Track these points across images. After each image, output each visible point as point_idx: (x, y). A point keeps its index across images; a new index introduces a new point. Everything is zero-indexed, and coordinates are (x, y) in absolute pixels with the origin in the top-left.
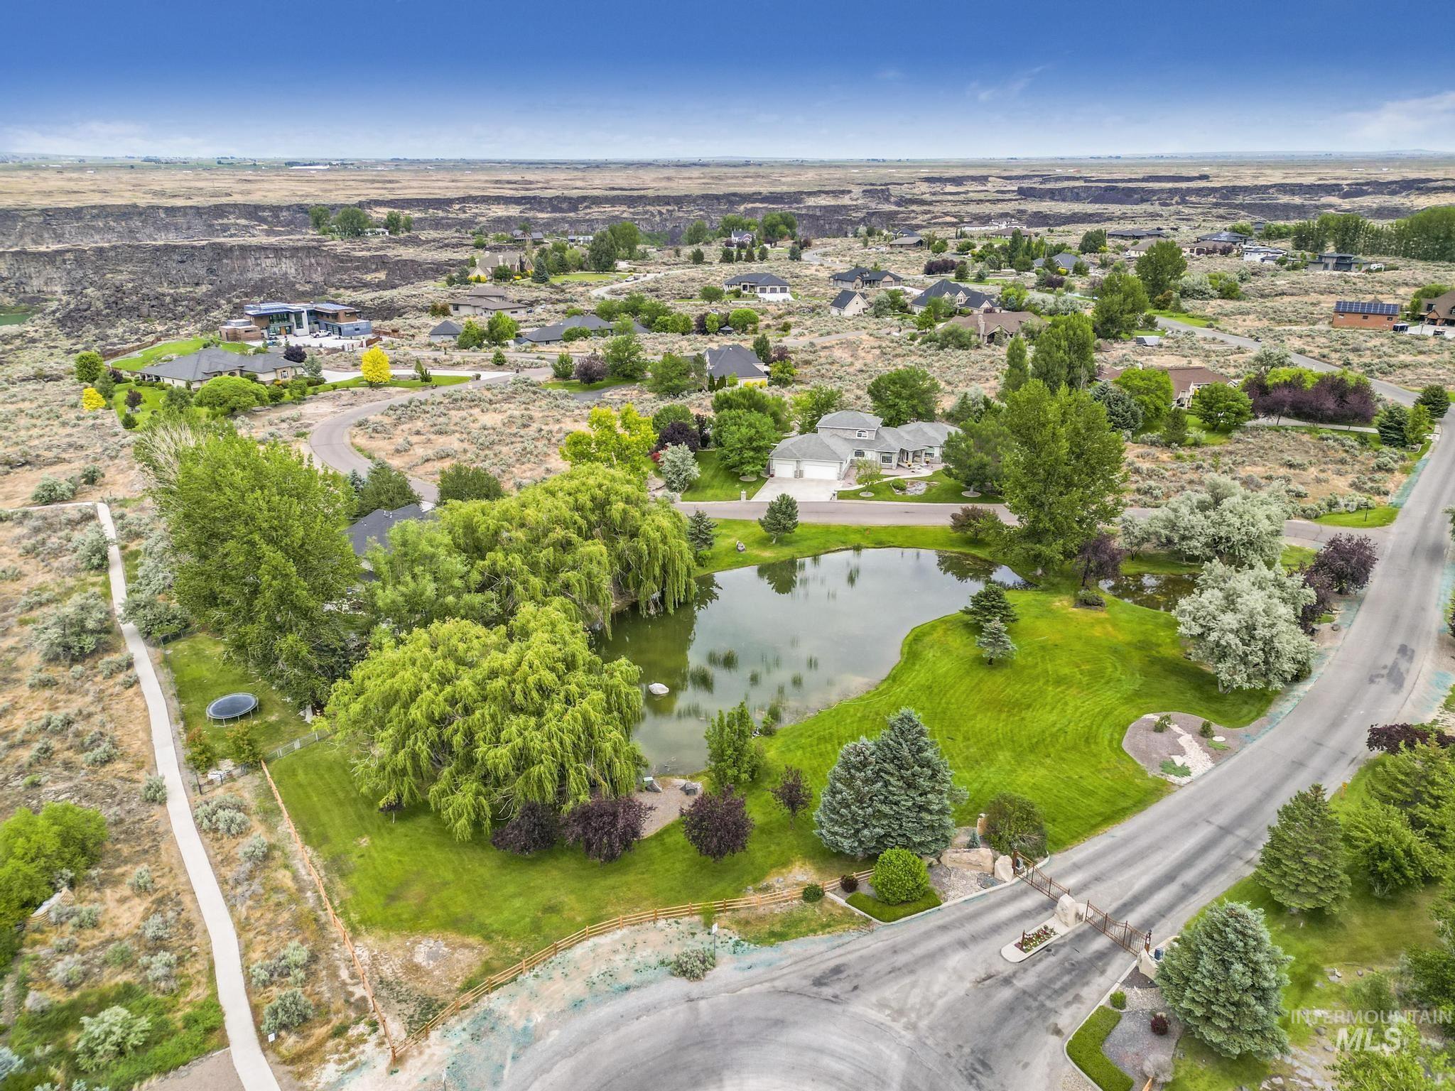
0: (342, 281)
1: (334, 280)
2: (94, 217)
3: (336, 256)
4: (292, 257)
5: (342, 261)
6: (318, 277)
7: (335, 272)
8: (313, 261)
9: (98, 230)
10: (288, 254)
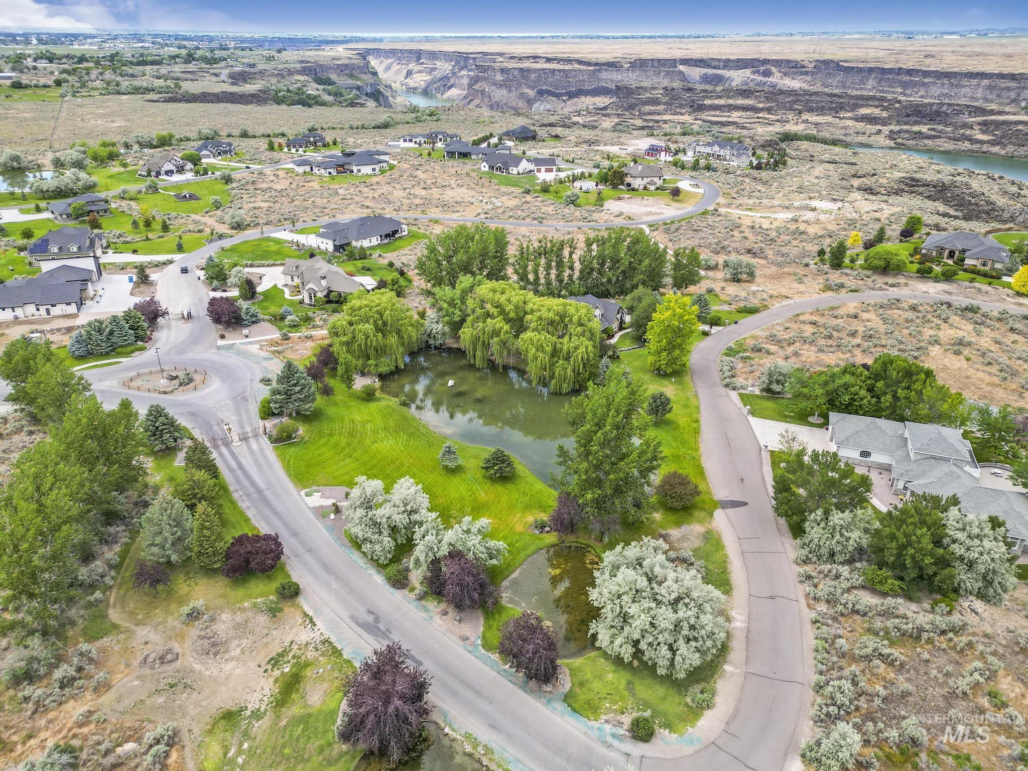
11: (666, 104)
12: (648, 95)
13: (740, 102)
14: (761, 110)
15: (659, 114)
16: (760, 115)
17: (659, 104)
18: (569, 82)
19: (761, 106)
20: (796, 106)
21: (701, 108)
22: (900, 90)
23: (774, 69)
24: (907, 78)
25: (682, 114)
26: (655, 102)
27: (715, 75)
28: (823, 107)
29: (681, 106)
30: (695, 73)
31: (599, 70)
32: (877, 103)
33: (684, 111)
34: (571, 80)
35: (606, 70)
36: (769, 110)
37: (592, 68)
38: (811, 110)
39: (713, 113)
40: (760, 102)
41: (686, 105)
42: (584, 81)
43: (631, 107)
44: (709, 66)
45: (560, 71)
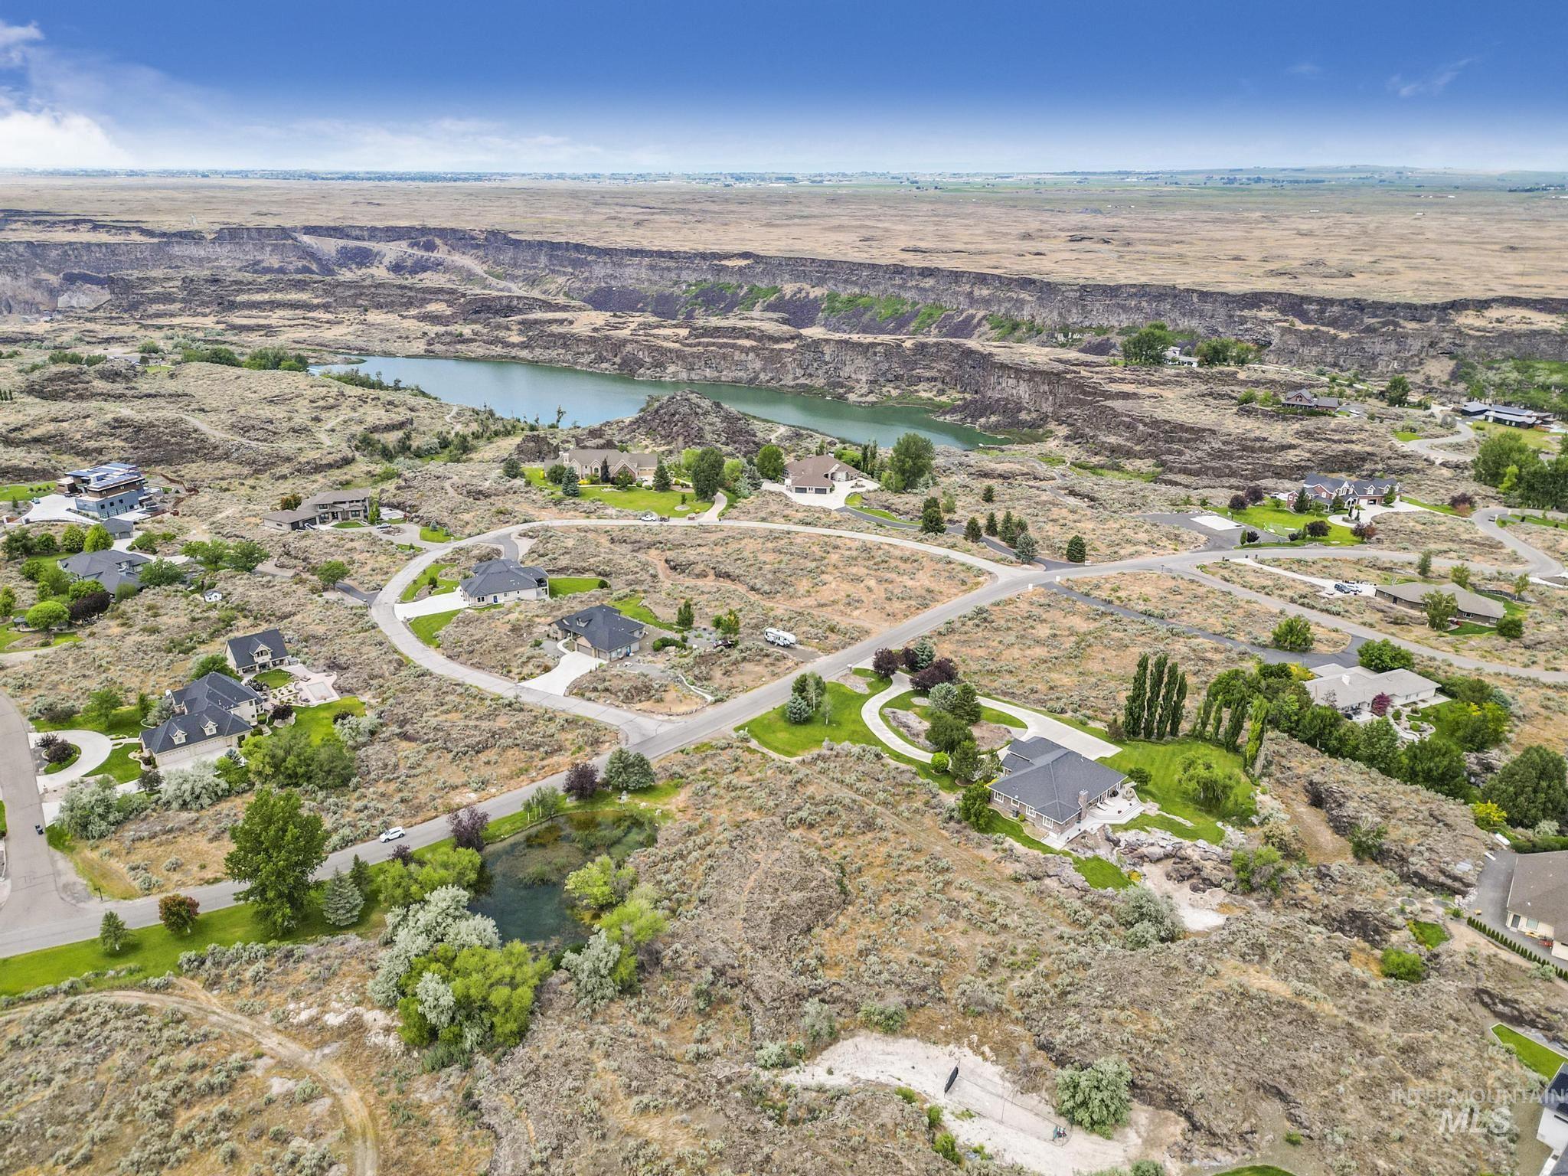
0: (1070, 415)
1: (1063, 413)
2: (1131, 296)
3: (1081, 386)
4: (1029, 381)
5: (1085, 393)
6: (1047, 407)
7: (1071, 403)
8: (1046, 388)
9: (1125, 308)
10: (1026, 377)
11: (183, 301)
12: (159, 289)
13: (294, 296)
14: (317, 307)
15: (172, 315)
16: (311, 315)
17: (174, 301)
18: (120, 262)
19: (316, 301)
20: (360, 302)
21: (233, 306)
22: (570, 270)
23: (438, 241)
24: (574, 255)
25: (205, 315)
26: (168, 298)
27: (359, 248)
28: (393, 302)
29: (203, 304)
30: (330, 246)
31: (167, 244)
32: (447, 297)
33: (208, 311)
34: (123, 258)
35: (179, 243)
36: (326, 307)
37: (156, 240)
38: (379, 306)
39: (247, 312)
40: (317, 297)
41: (211, 302)
42: (145, 259)
43: (134, 306)
44: (348, 237)
45: (99, 245)
